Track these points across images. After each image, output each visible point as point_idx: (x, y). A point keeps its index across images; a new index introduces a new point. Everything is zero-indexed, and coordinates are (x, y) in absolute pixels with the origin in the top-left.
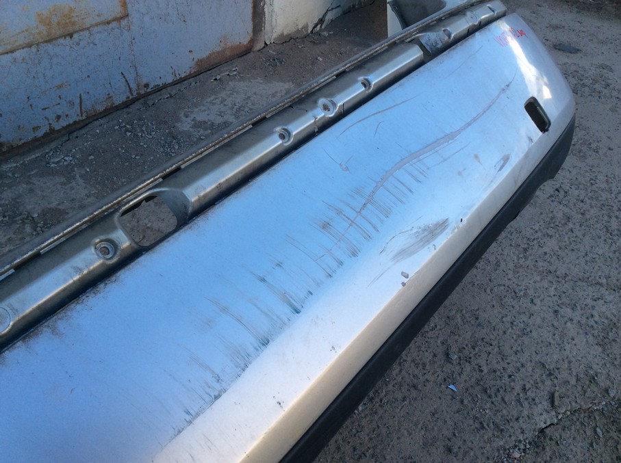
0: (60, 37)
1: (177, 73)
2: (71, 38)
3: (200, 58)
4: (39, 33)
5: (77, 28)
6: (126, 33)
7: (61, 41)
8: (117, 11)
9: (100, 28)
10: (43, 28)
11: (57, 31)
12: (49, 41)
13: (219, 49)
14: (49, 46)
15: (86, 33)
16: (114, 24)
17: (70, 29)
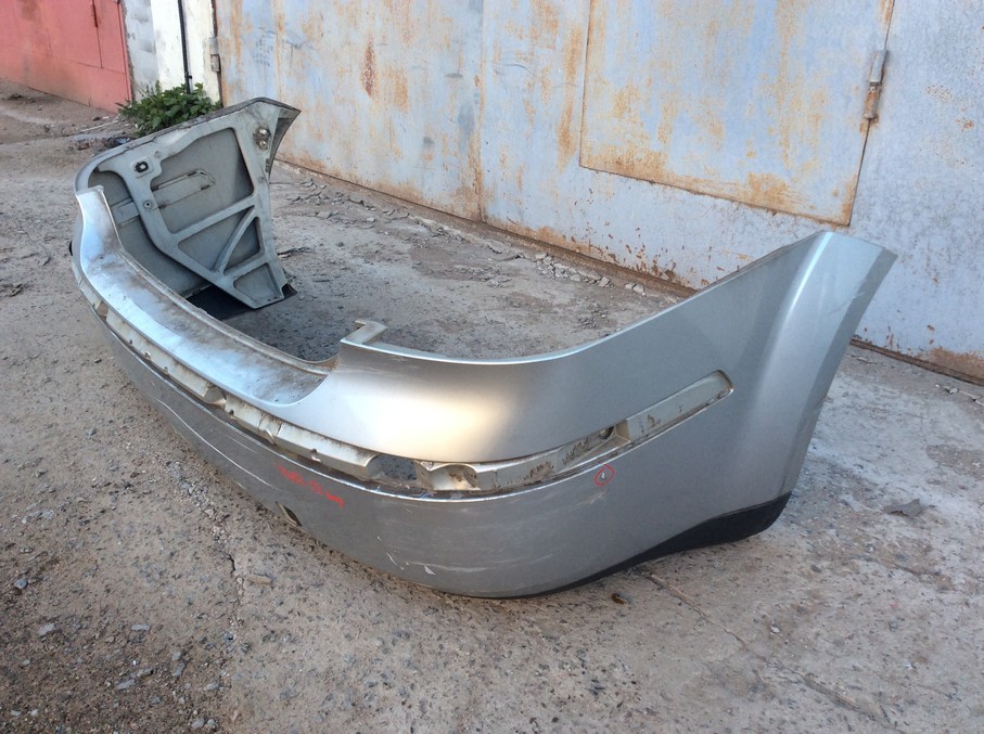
0: (763, 208)
1: (895, 341)
2: (774, 214)
3: (945, 348)
8: (836, 213)
9: (809, 222)
10: (749, 190)
11: (760, 200)
12: (751, 206)
14: (749, 211)
15: (792, 219)
16: (827, 227)
17: (775, 205)
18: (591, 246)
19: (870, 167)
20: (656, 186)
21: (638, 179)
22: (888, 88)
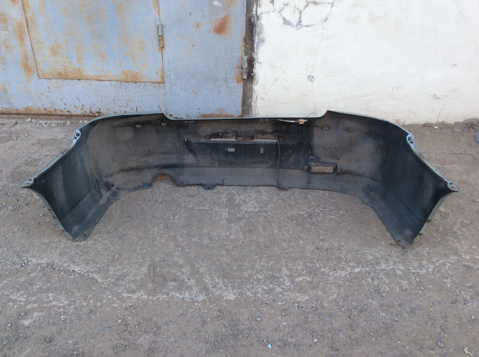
0: (131, 82)
1: (189, 116)
2: (136, 83)
3: (204, 113)
4: (122, 78)
5: (139, 81)
6: (162, 90)
7: (131, 83)
8: (159, 79)
9: (150, 84)
10: (123, 76)
11: (129, 79)
12: (126, 82)
13: (216, 113)
14: (126, 84)
15: (143, 84)
16: (157, 84)
17: (136, 80)
18: (55, 110)
19: (166, 63)
20: (82, 81)
21: (71, 79)
22: (165, 36)
